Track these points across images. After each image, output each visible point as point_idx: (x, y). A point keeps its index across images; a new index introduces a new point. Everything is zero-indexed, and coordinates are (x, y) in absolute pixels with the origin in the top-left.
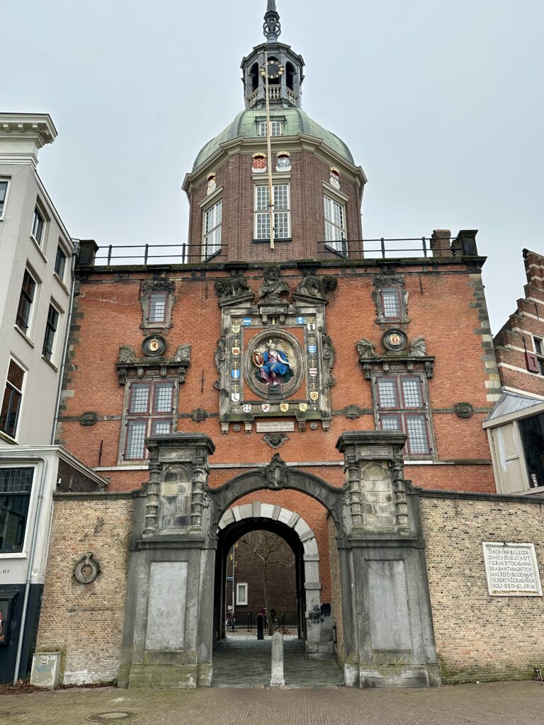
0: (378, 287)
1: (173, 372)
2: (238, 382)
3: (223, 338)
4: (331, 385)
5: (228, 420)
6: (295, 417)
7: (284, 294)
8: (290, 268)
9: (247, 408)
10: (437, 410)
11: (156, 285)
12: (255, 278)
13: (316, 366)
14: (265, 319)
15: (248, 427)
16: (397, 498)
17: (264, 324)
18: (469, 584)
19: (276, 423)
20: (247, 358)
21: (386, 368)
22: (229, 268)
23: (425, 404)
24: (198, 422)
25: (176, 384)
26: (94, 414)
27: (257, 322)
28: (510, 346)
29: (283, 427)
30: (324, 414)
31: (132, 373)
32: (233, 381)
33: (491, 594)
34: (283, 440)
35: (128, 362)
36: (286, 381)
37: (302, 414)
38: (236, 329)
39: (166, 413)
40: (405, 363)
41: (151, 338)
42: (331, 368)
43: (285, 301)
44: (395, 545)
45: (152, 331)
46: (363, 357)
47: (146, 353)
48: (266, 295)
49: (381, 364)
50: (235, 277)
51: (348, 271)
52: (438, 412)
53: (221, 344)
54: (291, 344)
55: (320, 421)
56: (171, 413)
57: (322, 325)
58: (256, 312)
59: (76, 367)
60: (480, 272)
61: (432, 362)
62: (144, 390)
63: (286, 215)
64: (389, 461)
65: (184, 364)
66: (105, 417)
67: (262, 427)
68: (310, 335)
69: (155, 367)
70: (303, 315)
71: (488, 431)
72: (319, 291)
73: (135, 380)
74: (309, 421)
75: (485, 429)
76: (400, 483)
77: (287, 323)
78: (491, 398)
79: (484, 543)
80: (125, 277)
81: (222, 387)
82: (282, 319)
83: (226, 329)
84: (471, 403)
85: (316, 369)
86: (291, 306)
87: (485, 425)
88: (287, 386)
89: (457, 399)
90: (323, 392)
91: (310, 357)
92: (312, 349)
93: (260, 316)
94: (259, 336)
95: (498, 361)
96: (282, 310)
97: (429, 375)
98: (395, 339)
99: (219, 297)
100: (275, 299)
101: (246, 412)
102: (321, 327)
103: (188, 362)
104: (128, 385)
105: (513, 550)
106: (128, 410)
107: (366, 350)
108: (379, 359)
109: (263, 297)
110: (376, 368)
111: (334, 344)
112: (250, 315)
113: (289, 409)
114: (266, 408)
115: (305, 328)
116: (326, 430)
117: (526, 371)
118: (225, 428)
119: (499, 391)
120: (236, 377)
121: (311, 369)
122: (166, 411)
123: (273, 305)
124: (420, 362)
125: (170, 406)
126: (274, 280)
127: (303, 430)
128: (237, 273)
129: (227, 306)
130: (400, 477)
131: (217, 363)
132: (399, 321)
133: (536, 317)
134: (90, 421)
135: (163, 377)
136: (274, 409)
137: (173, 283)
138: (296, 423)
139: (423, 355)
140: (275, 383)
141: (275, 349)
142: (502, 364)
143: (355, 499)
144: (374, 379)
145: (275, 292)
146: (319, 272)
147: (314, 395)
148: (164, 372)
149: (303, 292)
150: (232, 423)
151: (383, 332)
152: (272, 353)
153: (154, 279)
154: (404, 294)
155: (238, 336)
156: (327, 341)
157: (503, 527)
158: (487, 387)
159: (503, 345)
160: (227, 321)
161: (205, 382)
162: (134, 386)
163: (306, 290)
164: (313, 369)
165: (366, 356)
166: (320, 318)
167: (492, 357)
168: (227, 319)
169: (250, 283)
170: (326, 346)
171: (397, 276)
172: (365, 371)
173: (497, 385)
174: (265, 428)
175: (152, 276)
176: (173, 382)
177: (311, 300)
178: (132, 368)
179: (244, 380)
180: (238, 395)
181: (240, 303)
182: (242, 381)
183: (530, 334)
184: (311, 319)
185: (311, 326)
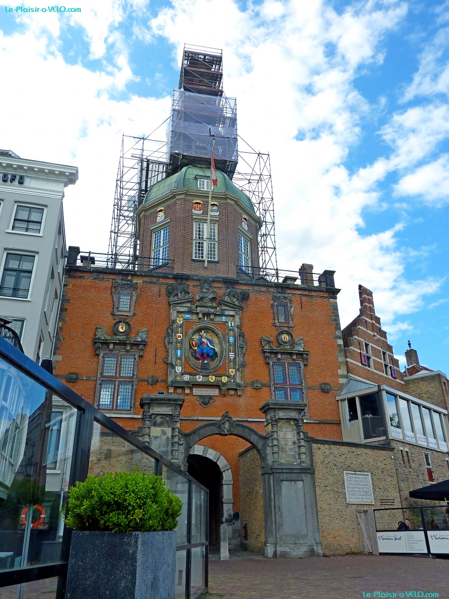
0: (275, 301)
1: (135, 348)
2: (180, 359)
3: (171, 327)
4: (243, 365)
5: (174, 385)
6: (219, 386)
7: (214, 299)
8: (218, 282)
9: (187, 378)
10: (310, 387)
11: (124, 284)
12: (194, 286)
13: (234, 351)
14: (201, 316)
15: (187, 391)
16: (300, 443)
17: (199, 319)
18: (337, 496)
19: (206, 389)
20: (187, 342)
21: (279, 356)
22: (176, 277)
23: (302, 382)
24: (152, 385)
25: (136, 357)
26: (77, 374)
27: (194, 317)
28: (352, 348)
29: (211, 392)
30: (239, 385)
31: (105, 347)
32: (177, 358)
33: (348, 503)
34: (211, 401)
35: (103, 338)
36: (213, 360)
37: (224, 384)
38: (180, 321)
39: (129, 377)
40: (291, 354)
41: (120, 322)
42: (244, 354)
43: (214, 305)
44: (298, 471)
45: (120, 317)
46: (265, 348)
47: (116, 333)
48: (202, 299)
49: (276, 353)
50: (181, 284)
51: (256, 288)
52: (309, 388)
53: (170, 331)
54: (217, 335)
55: (236, 390)
56: (132, 378)
57: (239, 324)
58: (195, 310)
59: (63, 339)
60: (336, 298)
61: (307, 354)
62: (113, 359)
63: (214, 245)
64: (295, 420)
65: (144, 343)
66: (85, 377)
67: (197, 391)
68: (230, 329)
69: (123, 344)
70: (226, 316)
71: (340, 402)
72: (237, 300)
73: (107, 352)
74: (229, 389)
75: (338, 401)
76: (301, 433)
77: (215, 320)
78: (342, 381)
79: (345, 472)
80: (102, 276)
81: (170, 362)
82: (212, 317)
83: (173, 320)
84: (330, 383)
85: (234, 354)
86: (218, 308)
87: (338, 398)
88: (213, 364)
89: (321, 380)
90: (238, 370)
91: (230, 345)
92: (231, 339)
93: (197, 314)
94: (195, 327)
95: (346, 357)
96: (212, 310)
97: (305, 364)
98: (285, 337)
99: (169, 297)
100: (208, 302)
101: (186, 380)
102: (238, 325)
103: (146, 342)
104: (101, 355)
105: (359, 476)
106: (101, 373)
107: (267, 344)
108: (276, 350)
109: (199, 300)
110: (273, 356)
111: (246, 337)
112: (190, 312)
113: (215, 380)
114: (200, 379)
115: (227, 324)
116: (240, 396)
117: (360, 365)
118: (171, 390)
119: (346, 377)
120: (179, 355)
121: (230, 353)
122: (129, 375)
123: (207, 307)
124: (300, 354)
125: (132, 372)
126: (207, 289)
127: (224, 396)
128: (182, 281)
129: (174, 304)
130: (302, 430)
131: (167, 344)
132: (287, 325)
133: (366, 330)
134: (73, 379)
135: (127, 351)
136: (205, 379)
137: (136, 283)
138: (220, 390)
139: (302, 350)
140: (206, 362)
141: (205, 337)
142: (348, 359)
143: (275, 443)
144: (271, 363)
145: (208, 297)
146: (237, 287)
147: (232, 371)
148: (128, 348)
149: (226, 300)
150: (176, 388)
151: (277, 332)
152: (204, 340)
153: (123, 280)
154: (291, 307)
155: (181, 326)
156: (242, 335)
157: (355, 462)
158: (339, 374)
159: (348, 347)
160: (174, 315)
161: (157, 357)
162: (106, 356)
163: (228, 298)
164: (232, 353)
165: (267, 347)
166: (237, 319)
167: (342, 354)
168: (174, 313)
169: (191, 289)
170: (241, 338)
171: (286, 295)
172: (266, 357)
173: (345, 373)
174: (199, 392)
175: (121, 277)
176: (135, 356)
177: (232, 306)
178: (106, 343)
179: (185, 357)
180: (180, 367)
181: (183, 303)
182: (183, 358)
183: (363, 340)
184: (231, 318)
185: (231, 324)
